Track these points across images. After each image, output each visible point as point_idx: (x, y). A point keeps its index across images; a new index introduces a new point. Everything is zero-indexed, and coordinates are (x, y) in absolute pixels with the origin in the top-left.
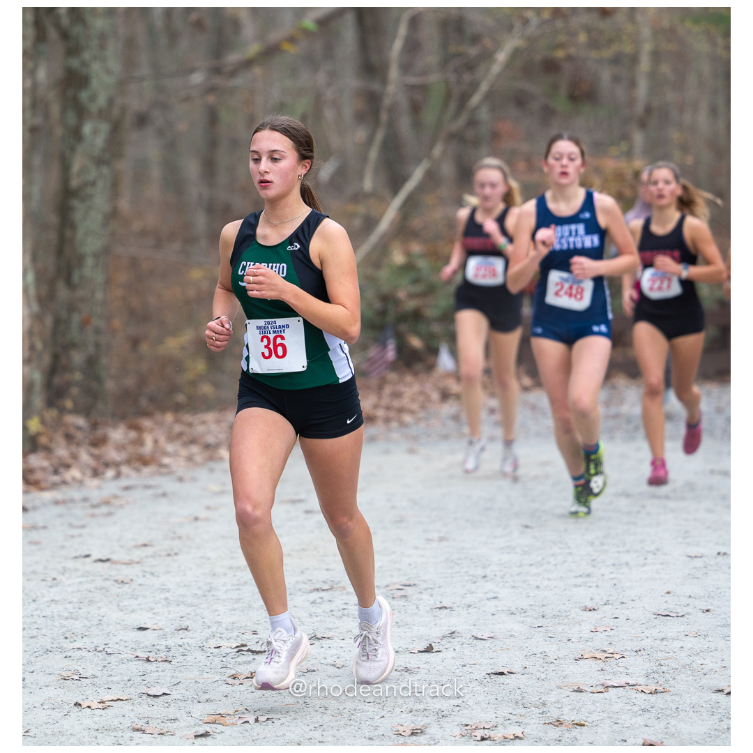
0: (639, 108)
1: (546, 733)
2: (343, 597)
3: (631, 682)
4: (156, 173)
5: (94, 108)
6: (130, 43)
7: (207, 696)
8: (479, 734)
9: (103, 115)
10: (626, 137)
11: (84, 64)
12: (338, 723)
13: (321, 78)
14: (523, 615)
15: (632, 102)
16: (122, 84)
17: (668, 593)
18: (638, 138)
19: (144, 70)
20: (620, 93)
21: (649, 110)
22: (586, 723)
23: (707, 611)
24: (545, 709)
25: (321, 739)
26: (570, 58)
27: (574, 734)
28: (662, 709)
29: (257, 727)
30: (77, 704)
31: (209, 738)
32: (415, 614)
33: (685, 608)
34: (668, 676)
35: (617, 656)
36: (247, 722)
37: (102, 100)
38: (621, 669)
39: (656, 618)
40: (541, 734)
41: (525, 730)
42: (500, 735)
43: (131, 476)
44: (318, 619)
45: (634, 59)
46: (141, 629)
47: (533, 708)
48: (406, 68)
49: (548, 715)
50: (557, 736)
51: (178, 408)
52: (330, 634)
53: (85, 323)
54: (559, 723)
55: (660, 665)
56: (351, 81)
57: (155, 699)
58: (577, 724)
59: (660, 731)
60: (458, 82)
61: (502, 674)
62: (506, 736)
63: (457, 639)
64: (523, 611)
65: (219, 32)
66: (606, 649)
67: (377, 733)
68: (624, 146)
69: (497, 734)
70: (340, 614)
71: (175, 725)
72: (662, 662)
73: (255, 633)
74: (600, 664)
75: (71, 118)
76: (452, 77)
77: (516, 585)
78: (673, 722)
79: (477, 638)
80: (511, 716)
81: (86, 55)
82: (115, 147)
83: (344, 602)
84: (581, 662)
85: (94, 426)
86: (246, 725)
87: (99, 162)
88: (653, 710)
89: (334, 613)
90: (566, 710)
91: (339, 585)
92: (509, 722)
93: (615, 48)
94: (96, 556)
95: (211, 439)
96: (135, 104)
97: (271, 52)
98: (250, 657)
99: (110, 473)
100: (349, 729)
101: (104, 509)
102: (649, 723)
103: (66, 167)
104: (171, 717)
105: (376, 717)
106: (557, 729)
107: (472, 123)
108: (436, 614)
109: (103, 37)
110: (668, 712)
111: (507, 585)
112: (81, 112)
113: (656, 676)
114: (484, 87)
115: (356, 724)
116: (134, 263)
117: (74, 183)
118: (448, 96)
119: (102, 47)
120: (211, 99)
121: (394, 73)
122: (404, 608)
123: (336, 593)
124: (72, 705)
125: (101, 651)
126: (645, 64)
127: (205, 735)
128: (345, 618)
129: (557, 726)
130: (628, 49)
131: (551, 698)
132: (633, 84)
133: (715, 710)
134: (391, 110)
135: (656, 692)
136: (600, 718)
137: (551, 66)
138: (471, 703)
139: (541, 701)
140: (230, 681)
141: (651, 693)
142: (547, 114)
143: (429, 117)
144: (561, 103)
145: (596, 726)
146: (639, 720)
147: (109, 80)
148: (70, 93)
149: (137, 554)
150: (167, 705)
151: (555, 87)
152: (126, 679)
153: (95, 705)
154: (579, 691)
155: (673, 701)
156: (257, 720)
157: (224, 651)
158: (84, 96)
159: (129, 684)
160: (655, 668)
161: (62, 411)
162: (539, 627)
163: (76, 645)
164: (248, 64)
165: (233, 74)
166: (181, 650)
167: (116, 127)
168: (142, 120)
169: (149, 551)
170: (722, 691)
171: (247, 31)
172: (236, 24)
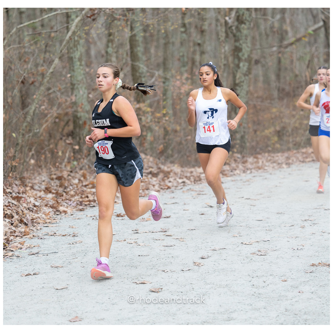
4: (261, 78)
5: (243, 58)
6: (254, 38)
9: (246, 60)
11: (240, 44)
12: (323, 250)
16: (251, 51)
19: (258, 46)
25: (318, 255)
29: (298, 251)
37: (246, 56)
43: (255, 173)
51: (269, 152)
56: (322, 50)
57: (265, 242)
65: (282, 35)
75: (236, 61)
81: (241, 42)
85: (243, 157)
87: (245, 75)
94: (246, 197)
95: (280, 162)
96: (255, 57)
97: (299, 40)
99: (249, 172)
101: (247, 183)
103: (234, 77)
109: (246, 36)
112: (239, 59)
116: (255, 106)
117: (237, 82)
119: (246, 39)
120: (279, 55)
124: (240, 243)
125: (248, 227)
147: (249, 49)
148: (236, 53)
149: (258, 197)
150: (269, 244)
153: (247, 243)
156: (298, 249)
158: (240, 54)
164: (291, 44)
165: (286, 47)
167: (250, 64)
168: (257, 62)
169: (262, 196)
171: (290, 34)
172: (286, 32)
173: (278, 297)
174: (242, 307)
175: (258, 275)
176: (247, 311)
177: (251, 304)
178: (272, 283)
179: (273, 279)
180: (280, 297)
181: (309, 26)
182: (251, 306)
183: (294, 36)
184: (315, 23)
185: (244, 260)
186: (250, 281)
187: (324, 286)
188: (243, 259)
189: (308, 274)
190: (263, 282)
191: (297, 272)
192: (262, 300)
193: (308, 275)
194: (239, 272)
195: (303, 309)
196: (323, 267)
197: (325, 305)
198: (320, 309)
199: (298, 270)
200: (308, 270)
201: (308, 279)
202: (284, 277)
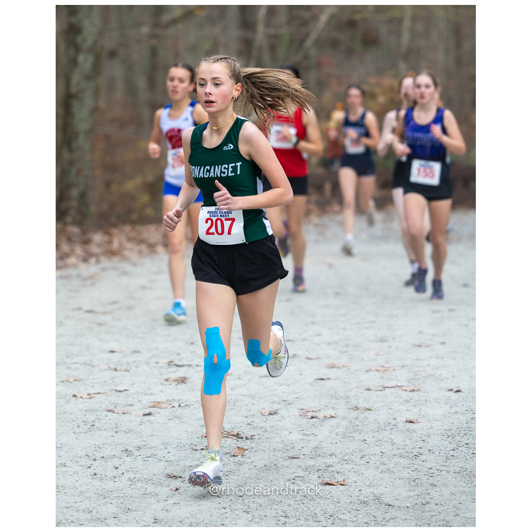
0: (404, 49)
1: (349, 414)
3: (399, 385)
4: (120, 85)
5: (85, 46)
7: (150, 391)
8: (310, 414)
9: (90, 50)
10: (395, 66)
11: (79, 20)
13: (217, 30)
14: (335, 345)
15: (398, 46)
16: (101, 33)
17: (421, 332)
18: (403, 66)
19: (114, 24)
21: (409, 51)
22: (373, 409)
23: (444, 343)
24: (348, 400)
26: (364, 20)
27: (366, 415)
28: (417, 401)
29: (180, 410)
30: (74, 396)
31: (151, 416)
33: (430, 342)
34: (420, 381)
35: (391, 370)
36: (174, 407)
37: (89, 42)
38: (393, 377)
40: (346, 415)
41: (337, 413)
42: (322, 415)
43: (105, 262)
45: (400, 21)
46: (112, 352)
47: (341, 400)
48: (268, 24)
49: (350, 403)
50: (355, 416)
51: (133, 223)
53: (79, 173)
54: (357, 408)
55: (416, 375)
56: (234, 32)
57: (120, 393)
58: (367, 409)
59: (416, 413)
61: (323, 379)
62: (326, 416)
63: (297, 359)
64: (336, 342)
66: (384, 365)
67: (250, 414)
69: (321, 415)
71: (132, 408)
72: (417, 373)
73: (178, 354)
74: (381, 374)
75: (72, 52)
76: (294, 30)
78: (424, 408)
79: (308, 359)
80: (328, 404)
81: (80, 16)
82: (96, 70)
84: (370, 373)
85: (84, 232)
86: (173, 408)
87: (88, 78)
88: (412, 401)
90: (361, 401)
92: (327, 407)
94: (86, 308)
95: (152, 241)
96: (109, 43)
97: (188, 15)
98: (176, 368)
99: (93, 260)
100: (233, 411)
101: (90, 282)
102: (410, 409)
103: (68, 81)
104: (129, 403)
105: (250, 404)
106: (356, 412)
107: (306, 57)
110: (420, 402)
112: (78, 49)
113: (413, 381)
114: (313, 36)
115: (238, 408)
116: (107, 138)
117: (73, 90)
118: (292, 41)
120: (154, 42)
121: (261, 28)
124: (71, 396)
125: (88, 364)
126: (407, 24)
127: (149, 414)
129: (356, 410)
131: (352, 394)
132: (399, 35)
133: (447, 401)
134: (260, 49)
135: (413, 390)
136: (381, 406)
137: (352, 24)
138: (305, 396)
139: (346, 395)
140: (164, 382)
141: (410, 391)
142: (350, 52)
143: (281, 53)
144: (358, 46)
145: (379, 410)
146: (404, 407)
148: (71, 38)
149: (109, 308)
150: (127, 396)
152: (103, 380)
153: (85, 396)
154: (369, 389)
155: (423, 396)
156: (180, 406)
157: (160, 365)
158: (79, 39)
159: (105, 384)
160: (413, 377)
161: (65, 224)
162: (345, 352)
163: (74, 361)
165: (166, 27)
166: (135, 364)
167: (98, 58)
168: (113, 54)
169: (116, 306)
170: (452, 390)
173: (141, 496)
174: (72, 516)
175: (104, 456)
176: (82, 523)
177: (91, 509)
178: (131, 470)
179: (132, 461)
180: (145, 496)
182: (90, 514)
185: (79, 427)
186: (90, 467)
187: (227, 474)
188: (77, 425)
189: (199, 452)
190: (114, 468)
191: (178, 448)
192: (110, 501)
193: (198, 455)
194: (69, 451)
195: (187, 518)
196: (227, 439)
197: (228, 510)
198: (219, 517)
199: (180, 445)
200: (198, 444)
201: (198, 462)
202: (152, 459)
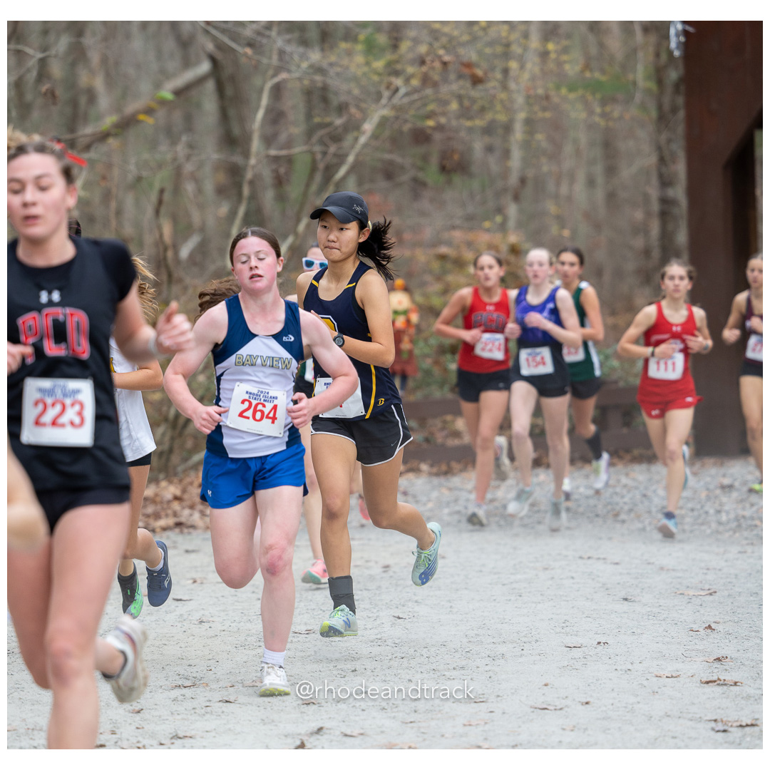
0: (513, 180)
2: (206, 694)
10: (500, 210)
13: (181, 149)
14: (394, 710)
15: (505, 174)
17: (546, 685)
18: (512, 210)
20: (493, 164)
21: (523, 181)
23: (587, 703)
26: (440, 128)
32: (282, 710)
33: (564, 701)
39: (533, 712)
44: (179, 717)
45: (508, 128)
48: (268, 140)
52: (193, 733)
56: (212, 153)
60: (325, 153)
63: (325, 736)
64: (395, 706)
65: (74, 103)
68: (499, 219)
70: (203, 711)
73: (113, 733)
76: (317, 149)
77: (387, 679)
79: (346, 735)
83: (207, 699)
89: (197, 711)
91: (202, 682)
93: (489, 116)
108: (303, 710)
111: (377, 679)
114: (351, 159)
118: (314, 169)
121: (256, 144)
122: (270, 704)
123: (198, 690)
126: (518, 134)
128: (208, 716)
130: (502, 118)
132: (506, 154)
134: (253, 183)
137: (421, 137)
142: (418, 186)
143: (294, 191)
144: (432, 175)
151: (425, 158)
162: (411, 722)
164: (104, 136)
171: (104, 102)
172: (92, 96)
181: (165, 75)
183: (118, 108)
184: (187, 63)
